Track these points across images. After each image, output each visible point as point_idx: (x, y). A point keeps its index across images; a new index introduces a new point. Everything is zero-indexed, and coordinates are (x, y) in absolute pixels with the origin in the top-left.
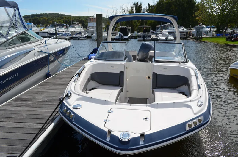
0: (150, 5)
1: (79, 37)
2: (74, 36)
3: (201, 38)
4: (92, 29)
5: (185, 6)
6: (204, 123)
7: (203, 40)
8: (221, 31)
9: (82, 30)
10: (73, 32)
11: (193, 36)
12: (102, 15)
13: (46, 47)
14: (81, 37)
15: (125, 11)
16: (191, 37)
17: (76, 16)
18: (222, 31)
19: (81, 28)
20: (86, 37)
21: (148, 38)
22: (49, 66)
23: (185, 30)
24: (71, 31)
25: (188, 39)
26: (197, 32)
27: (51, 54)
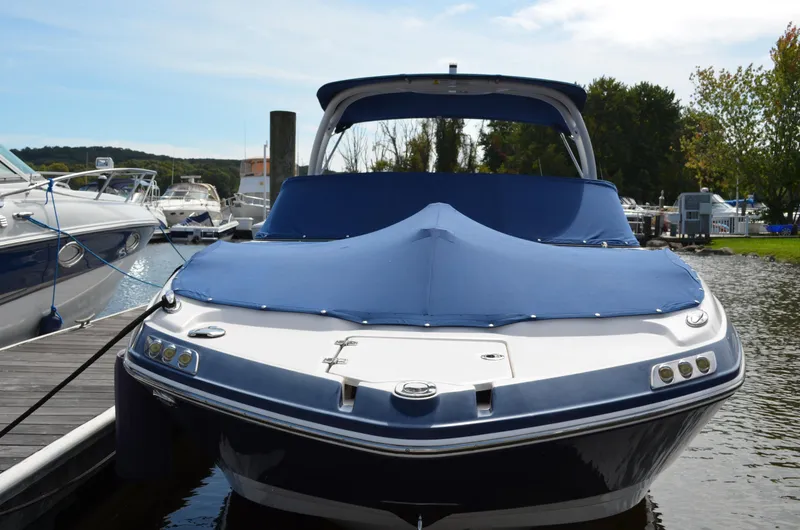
1: (197, 230)
2: (178, 227)
3: (708, 240)
4: (256, 202)
6: (720, 374)
7: (713, 248)
8: (786, 215)
9: (214, 207)
10: (173, 213)
11: (673, 234)
12: (294, 114)
13: (50, 206)
14: (205, 234)
15: (394, 141)
16: (667, 235)
17: (192, 161)
18: (790, 215)
19: (211, 198)
20: (227, 232)
22: (57, 286)
23: (640, 211)
24: (164, 212)
25: (652, 245)
26: (689, 215)
27: (68, 238)
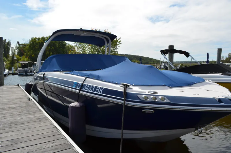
0: (20, 43)
5: (57, 46)
21: (31, 73)
